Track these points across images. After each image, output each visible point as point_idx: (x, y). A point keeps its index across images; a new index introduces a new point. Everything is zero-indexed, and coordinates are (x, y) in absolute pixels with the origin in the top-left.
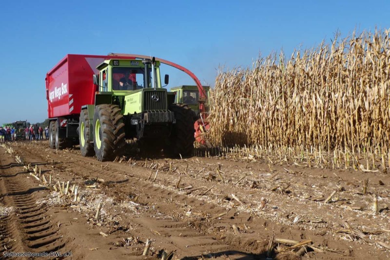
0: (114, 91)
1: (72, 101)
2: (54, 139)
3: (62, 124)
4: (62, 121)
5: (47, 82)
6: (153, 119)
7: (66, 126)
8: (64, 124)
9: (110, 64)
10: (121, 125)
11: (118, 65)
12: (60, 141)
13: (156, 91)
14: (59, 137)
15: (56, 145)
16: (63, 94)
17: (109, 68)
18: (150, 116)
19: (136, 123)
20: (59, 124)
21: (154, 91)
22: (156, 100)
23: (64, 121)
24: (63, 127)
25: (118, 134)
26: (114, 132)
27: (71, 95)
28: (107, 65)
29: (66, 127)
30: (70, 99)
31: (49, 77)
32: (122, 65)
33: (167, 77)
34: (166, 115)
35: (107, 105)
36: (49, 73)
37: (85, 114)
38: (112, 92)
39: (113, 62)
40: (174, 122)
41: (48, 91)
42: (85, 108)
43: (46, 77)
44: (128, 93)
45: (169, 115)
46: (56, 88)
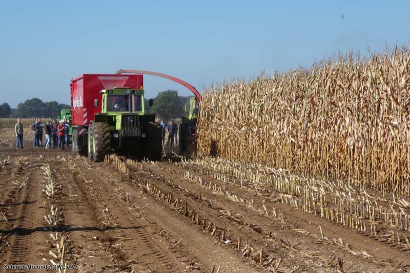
0: (108, 112)
1: (86, 115)
3: (80, 133)
4: (81, 130)
5: (71, 88)
6: (125, 134)
8: (83, 133)
9: (106, 92)
10: (108, 134)
11: (112, 93)
12: (79, 148)
14: (78, 145)
15: (76, 151)
17: (106, 95)
18: (124, 132)
19: (117, 136)
20: (78, 132)
21: (130, 116)
22: (131, 121)
23: (83, 130)
24: (81, 135)
25: (105, 140)
26: (103, 140)
27: (85, 110)
28: (104, 93)
29: (83, 136)
30: (85, 113)
31: (73, 84)
32: (115, 93)
33: (151, 101)
34: (135, 132)
35: (100, 123)
36: (74, 80)
37: (90, 126)
38: (106, 114)
39: (108, 91)
40: (144, 136)
41: (72, 98)
42: (91, 123)
43: (71, 83)
44: (118, 114)
45: (137, 132)
46: (77, 98)
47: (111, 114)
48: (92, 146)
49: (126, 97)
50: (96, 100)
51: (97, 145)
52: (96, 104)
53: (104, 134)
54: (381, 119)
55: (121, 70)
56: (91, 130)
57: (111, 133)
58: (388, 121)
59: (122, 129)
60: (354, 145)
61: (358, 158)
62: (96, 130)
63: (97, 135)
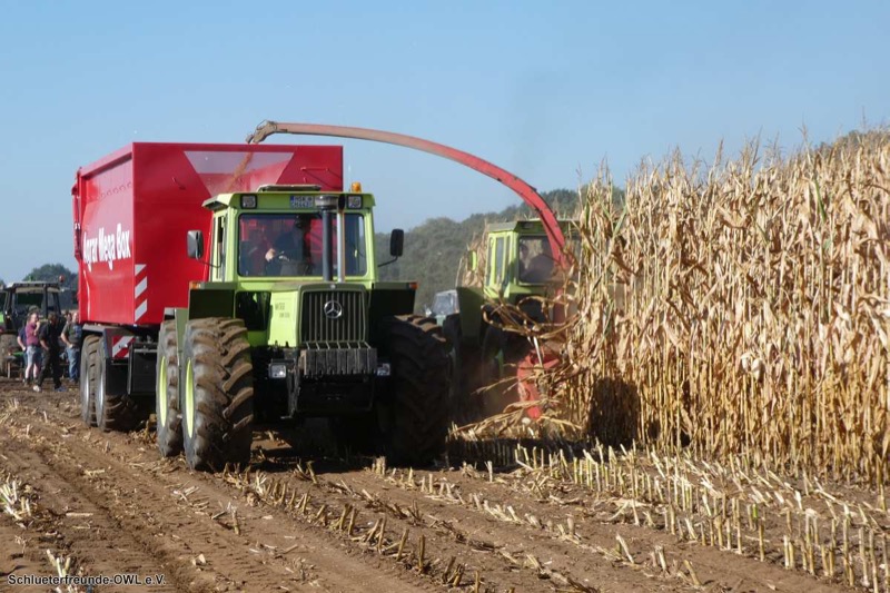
0: (240, 278)
1: (141, 287)
2: (93, 395)
3: (116, 350)
4: (116, 340)
5: (76, 201)
6: (320, 365)
7: (127, 356)
8: (124, 350)
9: (232, 204)
11: (255, 208)
12: (112, 402)
13: (335, 293)
14: (108, 391)
15: (99, 414)
16: (119, 257)
17: (231, 214)
18: (313, 358)
19: (282, 374)
20: (109, 349)
21: (330, 293)
22: (336, 314)
23: (125, 341)
24: (119, 359)
25: (234, 390)
27: (139, 268)
28: (225, 207)
29: (127, 360)
30: (139, 279)
31: (84, 187)
32: (266, 206)
33: (397, 236)
34: (356, 357)
35: (211, 321)
36: (84, 173)
37: (168, 330)
38: (235, 284)
39: (239, 200)
40: (384, 371)
41: (79, 233)
42: (170, 318)
43: (74, 182)
44: (280, 287)
45: (364, 356)
46: (101, 231)
47: (250, 285)
48: (177, 406)
49: (306, 220)
50: (192, 234)
51: (199, 409)
52: (192, 248)
53: (231, 365)
54: (845, 303)
55: (272, 123)
56: (171, 343)
57: (254, 361)
58: (868, 309)
59: (301, 347)
60: (762, 369)
61: (775, 401)
62: (198, 351)
63: (200, 371)
